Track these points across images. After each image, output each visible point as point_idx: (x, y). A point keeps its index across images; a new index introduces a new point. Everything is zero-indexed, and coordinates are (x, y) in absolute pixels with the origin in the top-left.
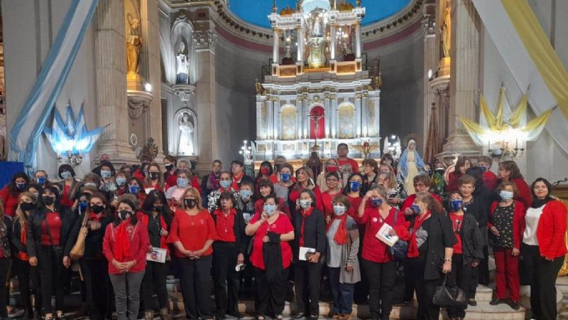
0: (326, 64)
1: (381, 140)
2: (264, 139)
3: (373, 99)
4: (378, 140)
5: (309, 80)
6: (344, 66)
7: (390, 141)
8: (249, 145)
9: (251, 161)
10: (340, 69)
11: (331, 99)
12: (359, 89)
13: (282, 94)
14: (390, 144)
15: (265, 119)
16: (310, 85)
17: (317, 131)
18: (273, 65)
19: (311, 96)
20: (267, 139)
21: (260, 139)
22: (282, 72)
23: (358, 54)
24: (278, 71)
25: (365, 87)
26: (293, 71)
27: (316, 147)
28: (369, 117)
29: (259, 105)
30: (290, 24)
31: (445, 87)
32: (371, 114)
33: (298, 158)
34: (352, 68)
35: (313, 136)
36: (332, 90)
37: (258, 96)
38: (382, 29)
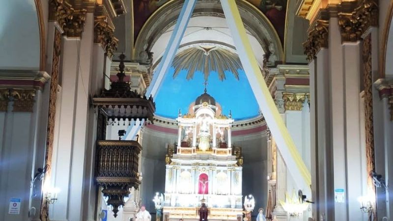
0: (210, 149)
1: (243, 197)
2: (170, 193)
3: (237, 172)
4: (241, 197)
5: (201, 158)
6: (221, 151)
7: (248, 198)
8: (160, 195)
9: (161, 206)
10: (218, 152)
11: (213, 170)
12: (230, 166)
13: (182, 165)
14: (248, 200)
15: (171, 179)
16: (200, 161)
17: (204, 190)
18: (178, 148)
19: (201, 167)
20: (172, 192)
21: (167, 193)
22: (183, 151)
23: (230, 144)
24: (180, 151)
25: (234, 165)
26: (190, 151)
27: (203, 200)
28: (235, 183)
29: (167, 171)
30: (189, 123)
31: (274, 184)
32: (237, 181)
33: (192, 206)
34: (225, 152)
35: (200, 192)
36: (214, 165)
37: (167, 166)
38: (242, 125)
